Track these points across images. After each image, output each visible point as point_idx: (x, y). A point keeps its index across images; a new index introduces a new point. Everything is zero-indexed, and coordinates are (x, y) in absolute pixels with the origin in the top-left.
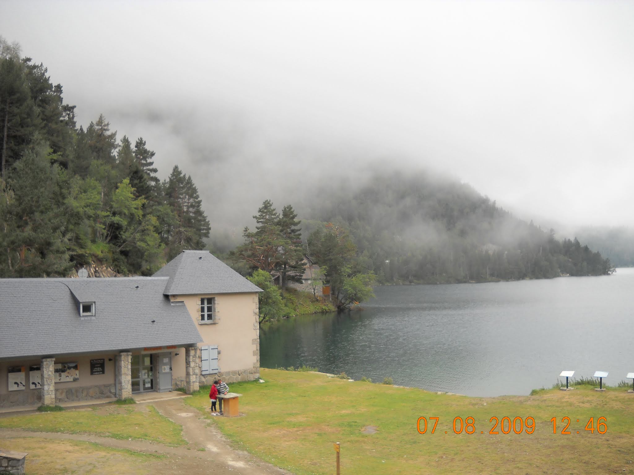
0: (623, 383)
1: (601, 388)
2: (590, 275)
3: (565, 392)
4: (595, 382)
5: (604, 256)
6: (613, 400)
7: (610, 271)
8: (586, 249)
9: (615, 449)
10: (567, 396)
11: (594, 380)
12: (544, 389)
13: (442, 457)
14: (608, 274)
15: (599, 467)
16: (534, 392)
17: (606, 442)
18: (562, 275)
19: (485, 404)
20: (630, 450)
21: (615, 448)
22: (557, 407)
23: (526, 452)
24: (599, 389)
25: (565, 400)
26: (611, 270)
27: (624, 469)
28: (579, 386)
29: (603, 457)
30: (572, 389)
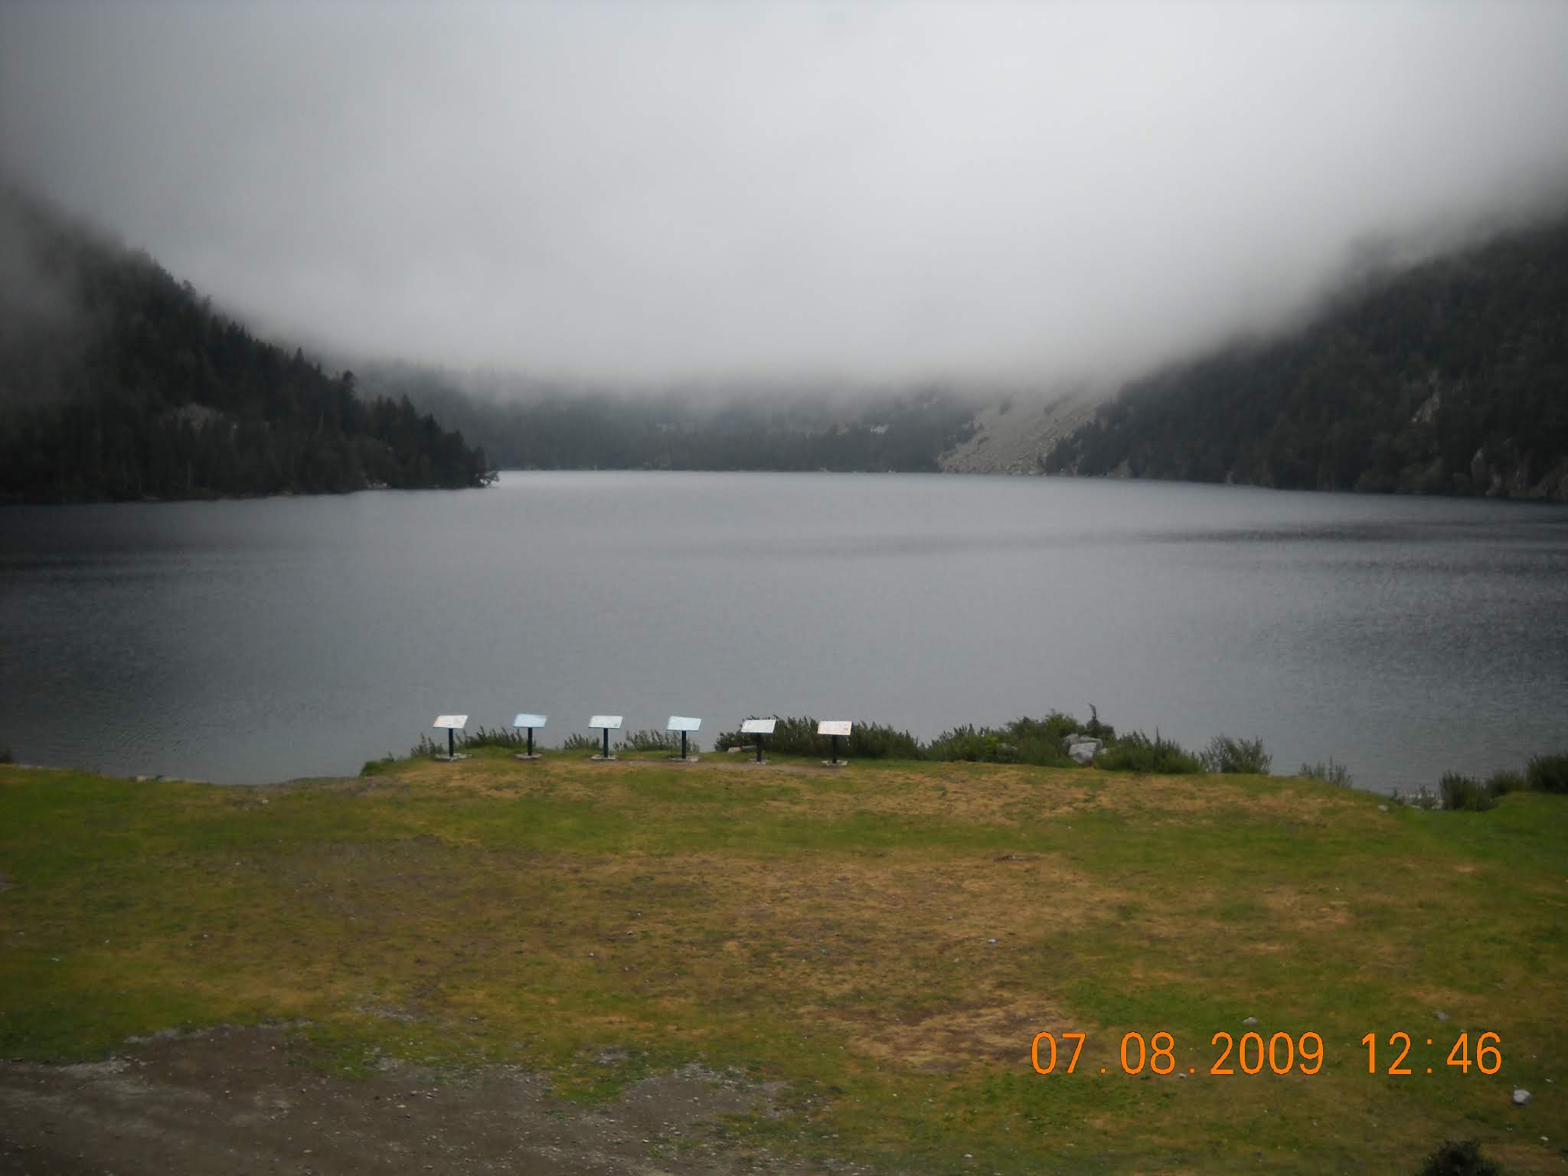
0: (575, 738)
1: (530, 754)
2: (436, 486)
3: (446, 765)
4: (511, 739)
5: (470, 443)
6: (565, 779)
7: (484, 478)
8: (430, 424)
9: (597, 889)
10: (457, 774)
11: (510, 735)
12: (392, 760)
13: (201, 937)
14: (482, 486)
15: (574, 933)
16: (370, 769)
17: (571, 876)
18: (370, 486)
19: (266, 801)
20: (630, 889)
21: (597, 886)
22: (440, 800)
23: (397, 910)
24: (526, 756)
25: (453, 784)
26: (487, 475)
27: (630, 932)
28: (477, 751)
29: (576, 908)
30: (464, 756)
